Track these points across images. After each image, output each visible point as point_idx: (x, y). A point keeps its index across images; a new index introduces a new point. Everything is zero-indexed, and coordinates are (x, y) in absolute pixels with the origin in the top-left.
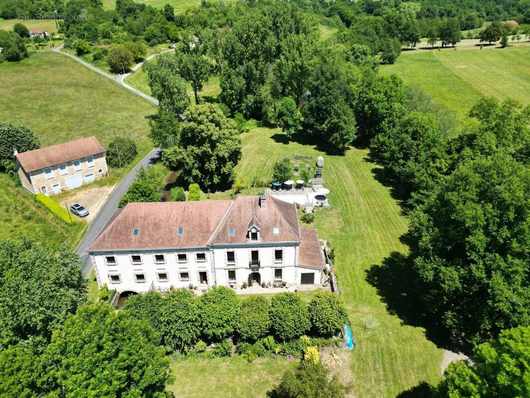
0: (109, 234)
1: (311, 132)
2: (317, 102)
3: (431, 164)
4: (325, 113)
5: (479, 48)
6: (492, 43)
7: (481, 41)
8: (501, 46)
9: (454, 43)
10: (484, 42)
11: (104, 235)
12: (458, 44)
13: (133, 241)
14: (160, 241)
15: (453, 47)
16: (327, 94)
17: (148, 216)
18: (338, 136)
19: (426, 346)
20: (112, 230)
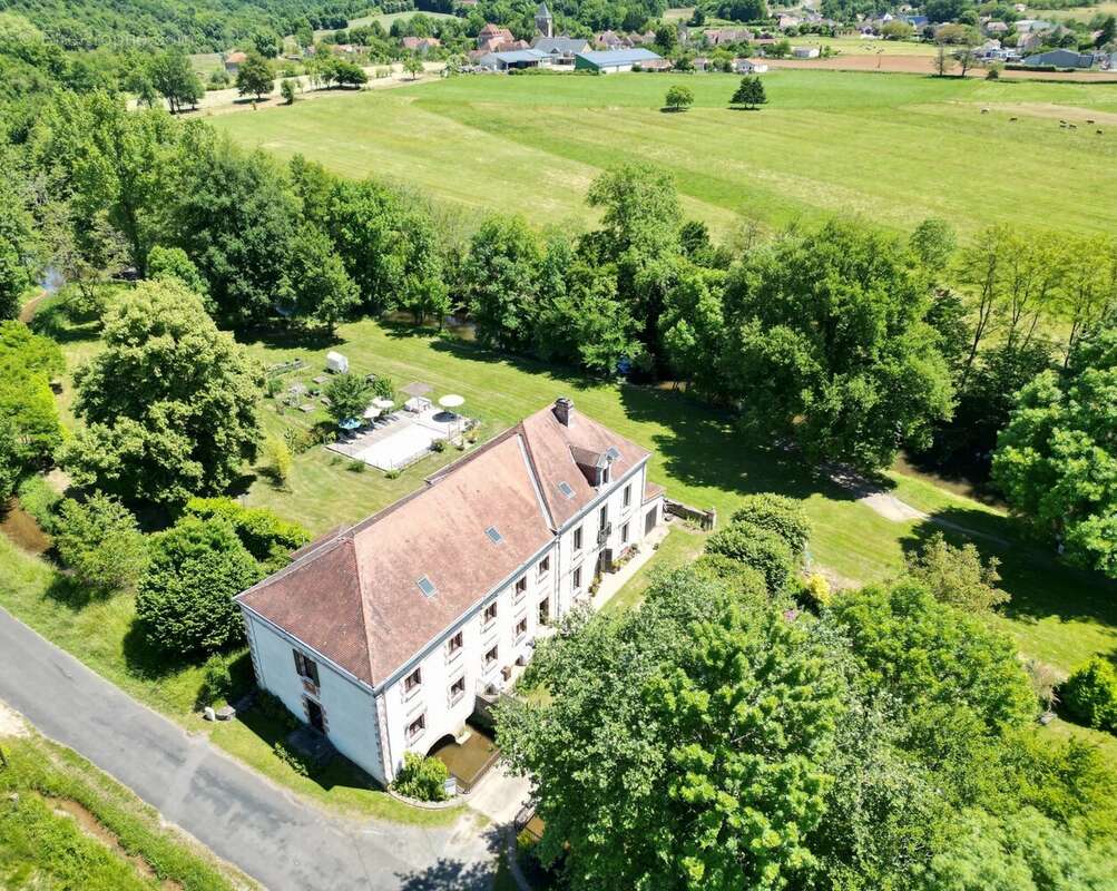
0: (381, 623)
1: (250, 312)
2: (247, 242)
3: (587, 290)
4: (270, 262)
5: (249, 107)
6: (263, 96)
7: (242, 93)
8: (285, 100)
9: (192, 101)
10: (247, 96)
11: (374, 634)
12: (201, 103)
13: (438, 605)
14: (482, 574)
15: (194, 109)
16: (262, 220)
17: (416, 542)
18: (334, 303)
19: (846, 508)
20: (376, 612)
